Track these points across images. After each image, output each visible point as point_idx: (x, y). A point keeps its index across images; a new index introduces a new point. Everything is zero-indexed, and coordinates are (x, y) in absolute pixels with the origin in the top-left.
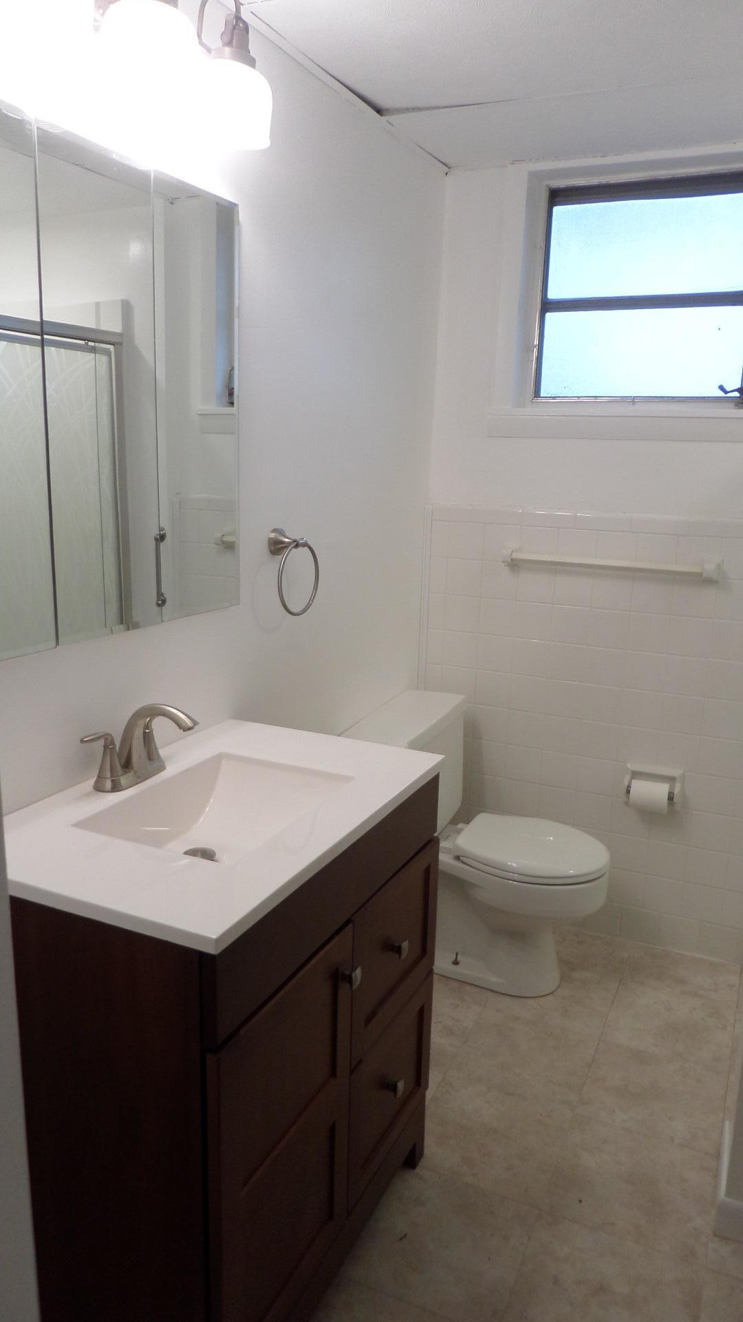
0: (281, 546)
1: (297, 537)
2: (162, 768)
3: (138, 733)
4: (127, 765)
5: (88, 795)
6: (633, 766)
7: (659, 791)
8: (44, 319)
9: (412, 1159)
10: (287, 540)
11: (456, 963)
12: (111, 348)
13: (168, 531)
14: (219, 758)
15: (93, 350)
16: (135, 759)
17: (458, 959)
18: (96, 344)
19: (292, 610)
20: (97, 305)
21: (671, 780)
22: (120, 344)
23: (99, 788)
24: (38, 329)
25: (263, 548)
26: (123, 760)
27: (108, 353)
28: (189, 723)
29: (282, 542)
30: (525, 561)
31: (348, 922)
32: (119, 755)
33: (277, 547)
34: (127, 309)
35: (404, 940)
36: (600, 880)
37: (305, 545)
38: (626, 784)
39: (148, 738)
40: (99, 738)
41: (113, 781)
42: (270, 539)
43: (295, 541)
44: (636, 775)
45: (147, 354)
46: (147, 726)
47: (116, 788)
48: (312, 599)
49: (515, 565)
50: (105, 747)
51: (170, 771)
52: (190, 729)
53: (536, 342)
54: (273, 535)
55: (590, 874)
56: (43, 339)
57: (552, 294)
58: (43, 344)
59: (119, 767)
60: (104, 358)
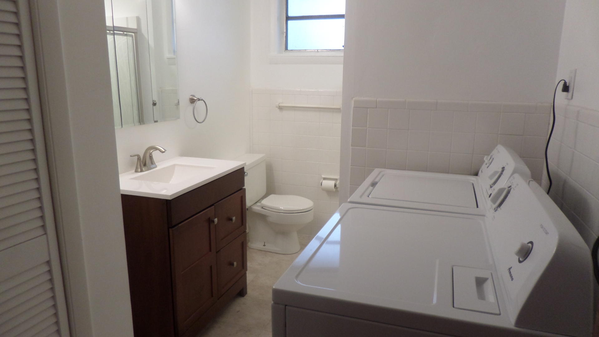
0: (194, 100)
1: (199, 97)
2: (156, 167)
3: (148, 155)
4: (145, 165)
5: (133, 173)
6: (323, 176)
7: (332, 183)
8: (114, 25)
9: (242, 293)
10: (196, 98)
11: (264, 245)
12: (133, 34)
13: (157, 102)
14: (174, 166)
15: (126, 35)
16: (147, 163)
17: (265, 244)
18: (128, 33)
19: (199, 121)
20: (127, 18)
21: (336, 180)
22: (136, 33)
23: (136, 171)
24: (112, 29)
25: (188, 102)
26: (144, 164)
27: (132, 36)
28: (163, 150)
29: (194, 99)
30: (284, 106)
31: (213, 205)
32: (142, 162)
33: (192, 101)
34: (138, 20)
35: (234, 217)
36: (311, 211)
37: (202, 100)
38: (321, 182)
39: (151, 157)
40: (136, 155)
41: (141, 169)
42: (190, 98)
43: (198, 99)
44: (325, 179)
45: (146, 36)
46: (151, 154)
47: (142, 171)
48: (205, 118)
49: (281, 108)
50: (138, 159)
51: (158, 168)
52: (164, 152)
53: (285, 31)
54: (191, 97)
55: (306, 209)
56: (114, 33)
57: (290, 14)
58: (114, 34)
59: (142, 165)
60: (131, 38)
